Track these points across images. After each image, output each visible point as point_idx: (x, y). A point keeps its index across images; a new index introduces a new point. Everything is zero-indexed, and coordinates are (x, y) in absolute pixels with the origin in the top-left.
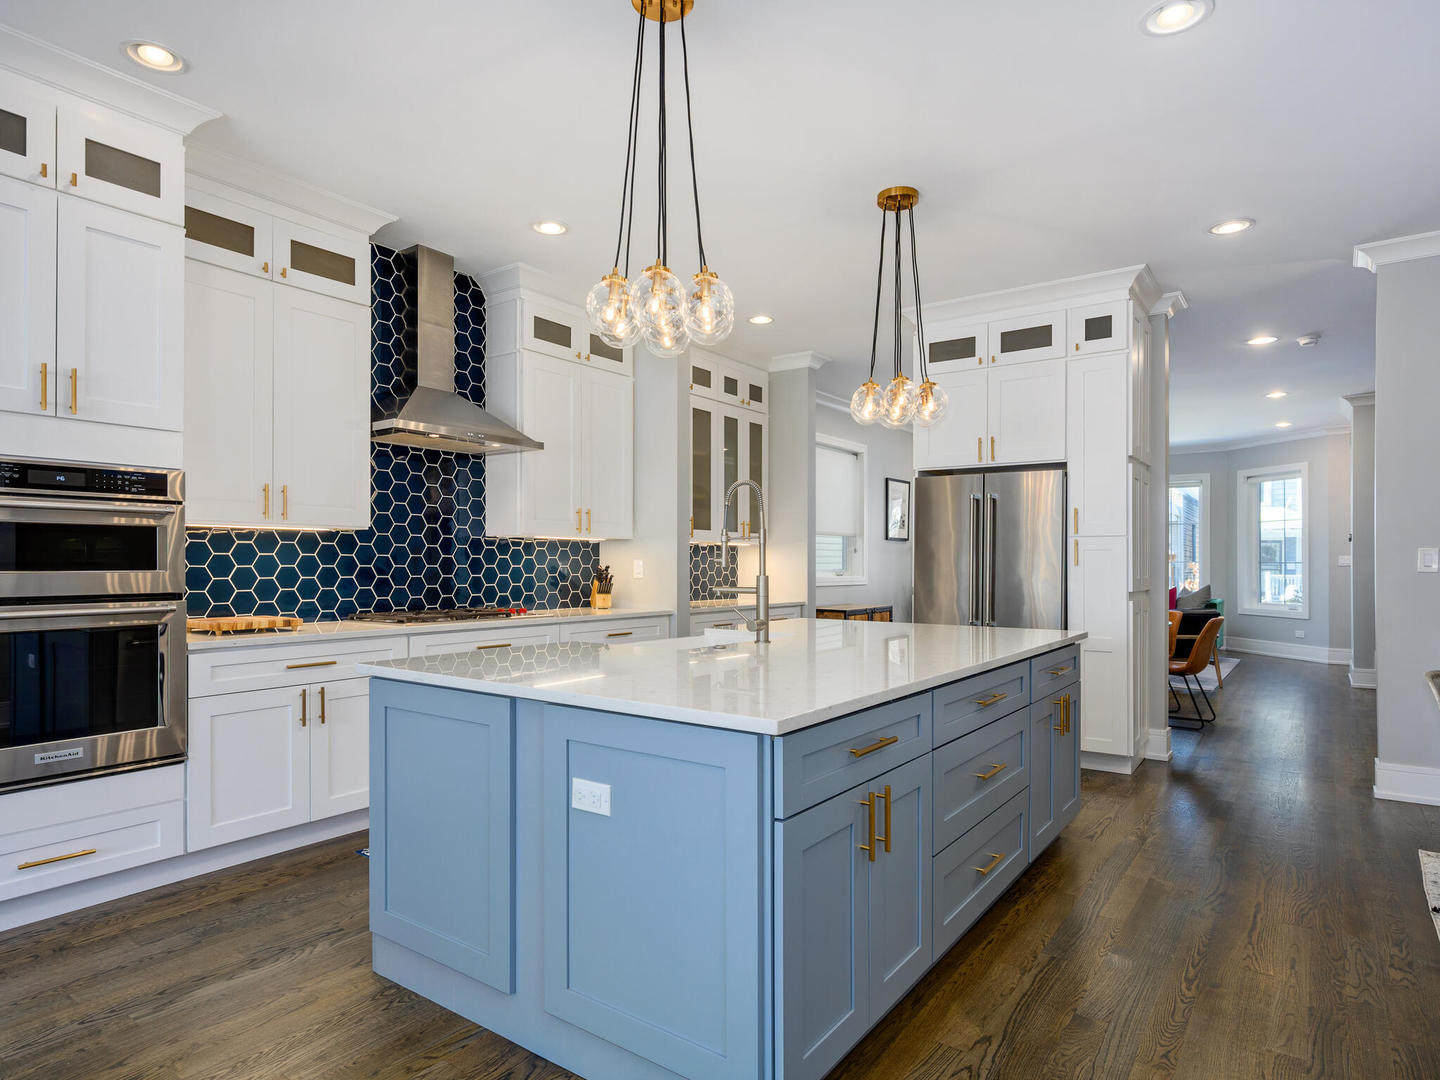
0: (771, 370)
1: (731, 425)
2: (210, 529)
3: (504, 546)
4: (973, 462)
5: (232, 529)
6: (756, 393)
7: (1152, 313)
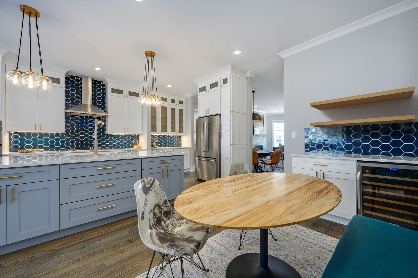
0: (186, 97)
1: (173, 110)
2: (32, 133)
3: (111, 136)
4: (205, 115)
5: (38, 133)
6: (181, 102)
7: (247, 77)
